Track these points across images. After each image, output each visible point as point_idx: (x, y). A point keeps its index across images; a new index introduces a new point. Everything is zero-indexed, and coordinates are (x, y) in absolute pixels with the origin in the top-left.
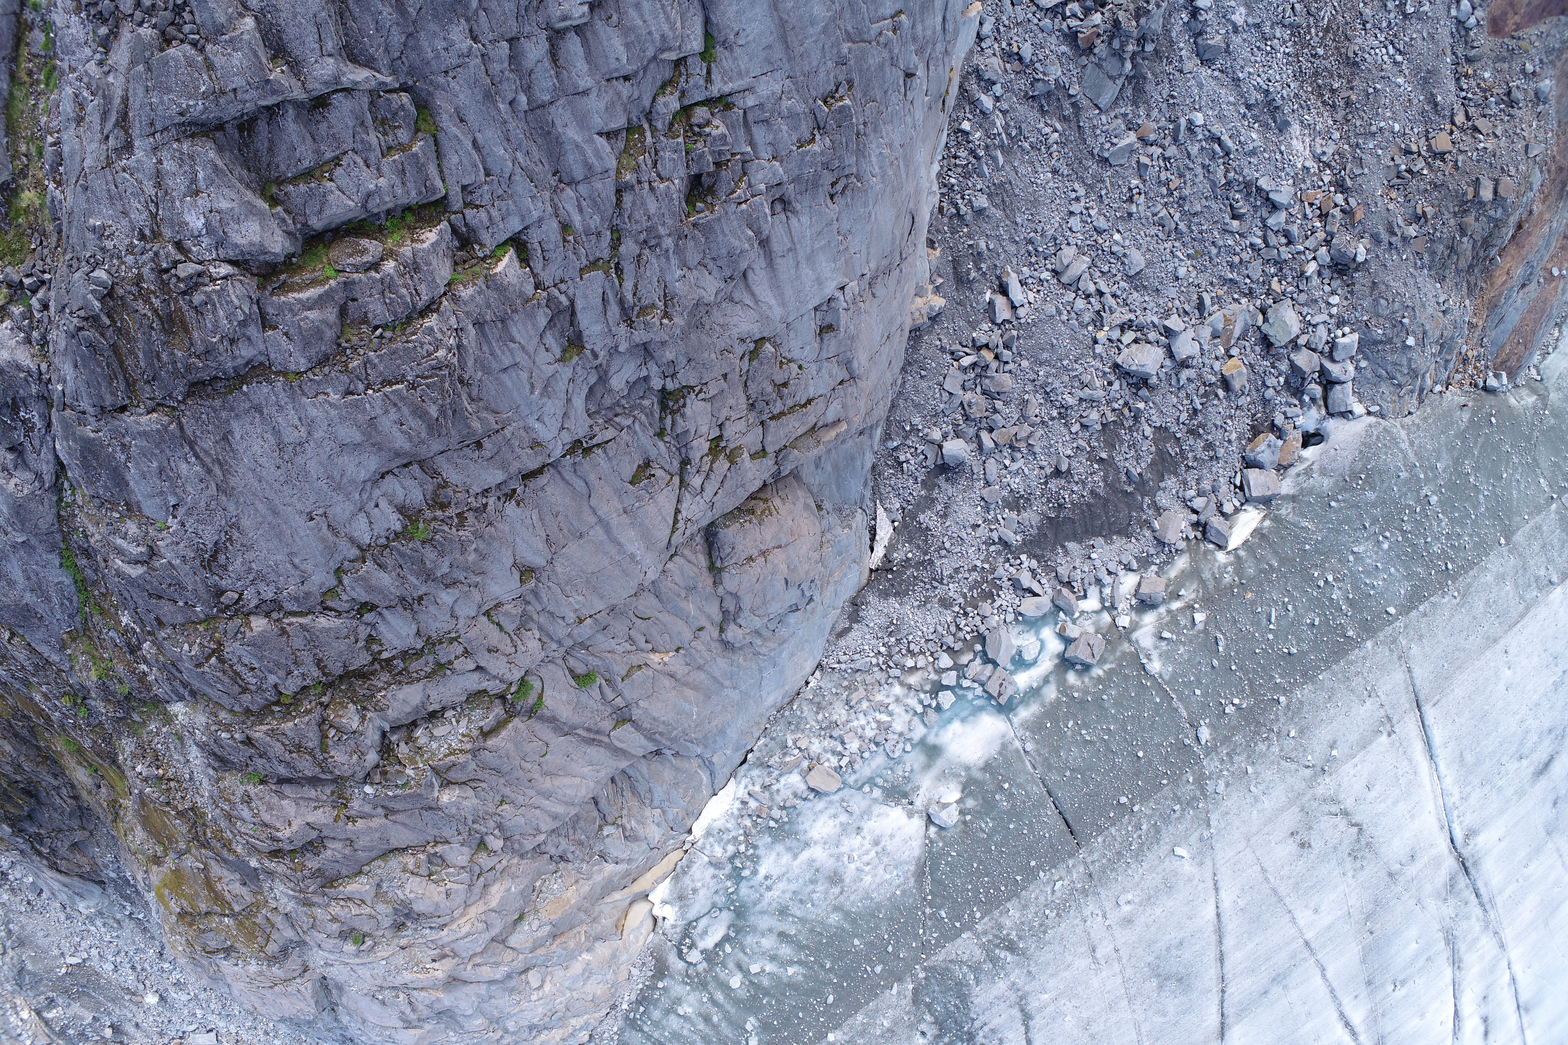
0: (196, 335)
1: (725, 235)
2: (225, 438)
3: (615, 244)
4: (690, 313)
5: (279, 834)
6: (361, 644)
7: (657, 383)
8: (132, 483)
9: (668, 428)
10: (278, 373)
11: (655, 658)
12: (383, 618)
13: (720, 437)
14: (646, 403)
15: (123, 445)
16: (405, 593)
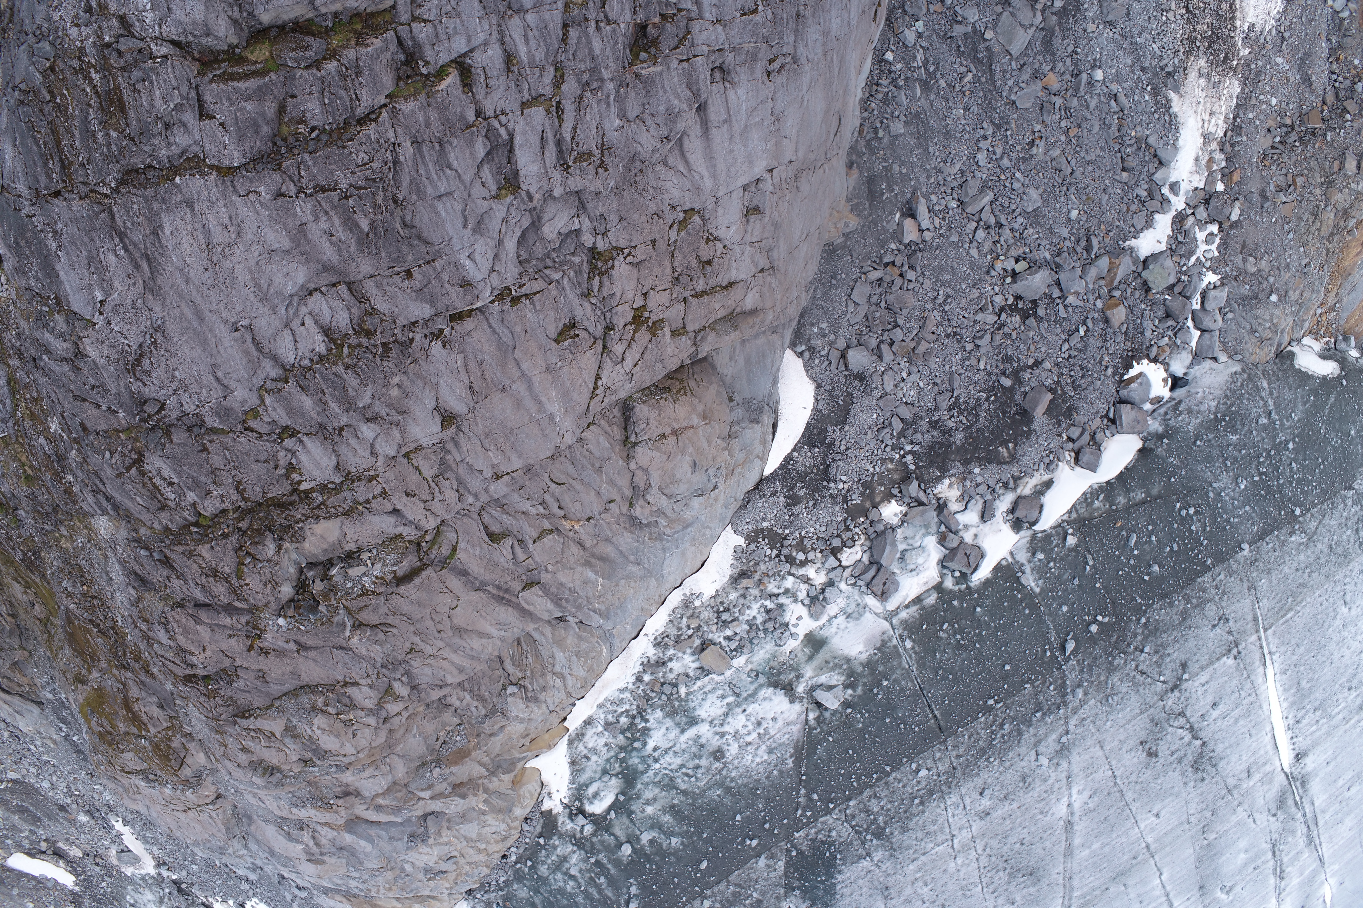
0: (132, 114)
1: (665, 92)
2: (155, 233)
3: (558, 82)
4: (625, 167)
5: (194, 659)
6: (281, 471)
7: (588, 240)
8: (61, 273)
9: (596, 289)
10: (212, 167)
11: (567, 525)
12: (304, 447)
13: (644, 306)
14: (576, 259)
15: (55, 233)
16: (325, 420)
